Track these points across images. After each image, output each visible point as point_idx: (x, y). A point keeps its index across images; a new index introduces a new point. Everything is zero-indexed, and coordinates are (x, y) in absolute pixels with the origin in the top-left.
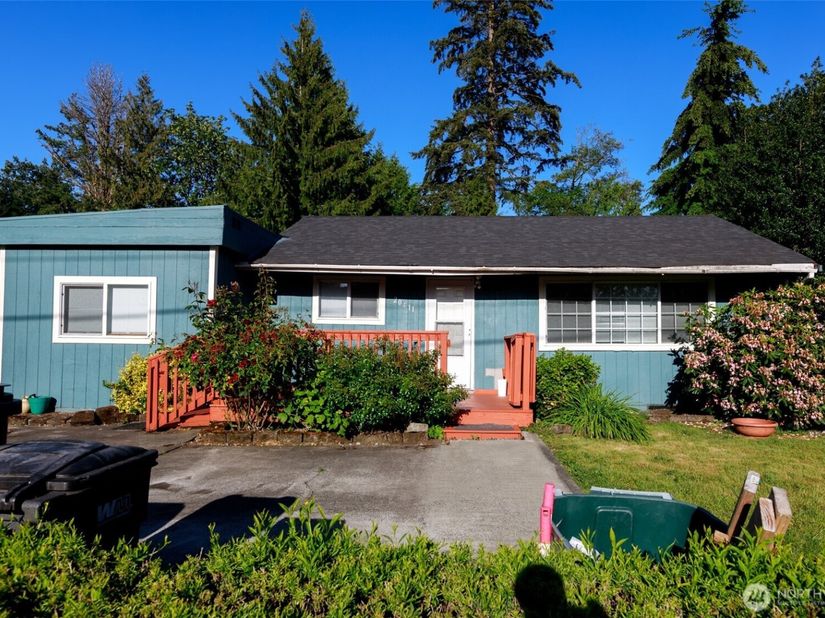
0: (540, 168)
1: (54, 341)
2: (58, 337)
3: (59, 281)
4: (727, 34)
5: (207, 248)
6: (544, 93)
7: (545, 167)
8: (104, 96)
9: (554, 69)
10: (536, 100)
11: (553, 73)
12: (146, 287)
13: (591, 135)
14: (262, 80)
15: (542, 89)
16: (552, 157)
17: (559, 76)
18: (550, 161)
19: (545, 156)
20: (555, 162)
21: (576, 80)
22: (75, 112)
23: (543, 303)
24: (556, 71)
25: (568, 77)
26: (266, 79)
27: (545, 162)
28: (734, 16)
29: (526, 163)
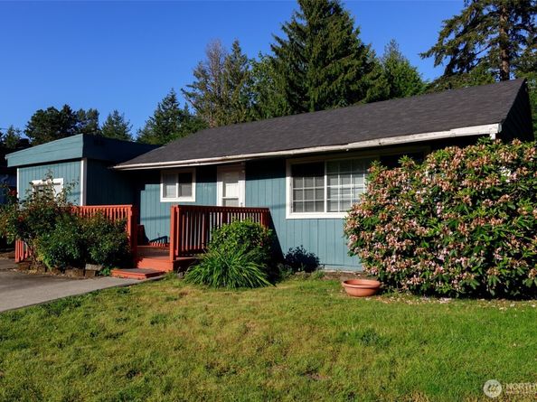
8: (214, 57)
12: (60, 184)
14: (283, 28)
22: (201, 73)
23: (288, 180)
26: (286, 27)
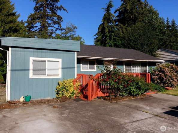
0: (56, 30)
1: (30, 78)
2: (31, 76)
3: (31, 59)
4: (110, 10)
5: (74, 52)
6: (57, 12)
7: (57, 30)
9: (62, 7)
10: (54, 13)
11: (61, 8)
12: (59, 61)
13: (70, 24)
15: (56, 11)
16: (59, 28)
17: (63, 9)
18: (58, 29)
19: (58, 28)
20: (59, 29)
21: (66, 11)
23: (124, 66)
24: (62, 8)
25: (64, 10)
27: (57, 29)
28: (111, 7)
29: (53, 29)
